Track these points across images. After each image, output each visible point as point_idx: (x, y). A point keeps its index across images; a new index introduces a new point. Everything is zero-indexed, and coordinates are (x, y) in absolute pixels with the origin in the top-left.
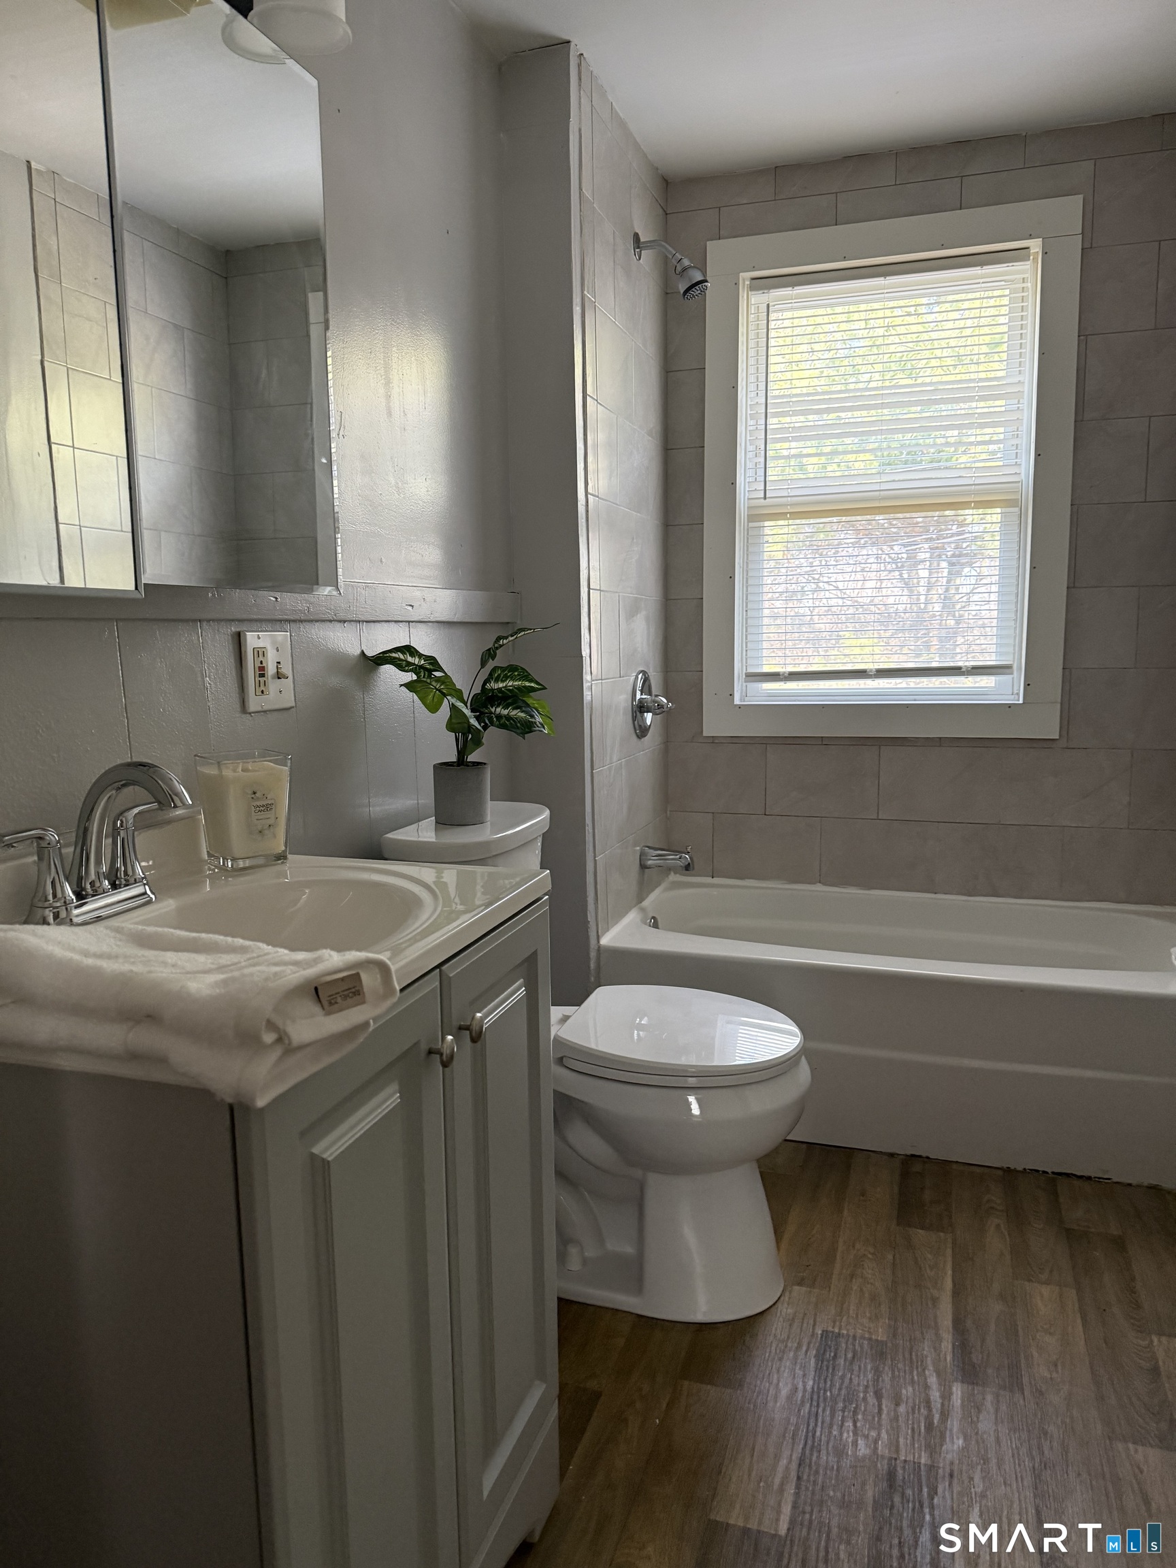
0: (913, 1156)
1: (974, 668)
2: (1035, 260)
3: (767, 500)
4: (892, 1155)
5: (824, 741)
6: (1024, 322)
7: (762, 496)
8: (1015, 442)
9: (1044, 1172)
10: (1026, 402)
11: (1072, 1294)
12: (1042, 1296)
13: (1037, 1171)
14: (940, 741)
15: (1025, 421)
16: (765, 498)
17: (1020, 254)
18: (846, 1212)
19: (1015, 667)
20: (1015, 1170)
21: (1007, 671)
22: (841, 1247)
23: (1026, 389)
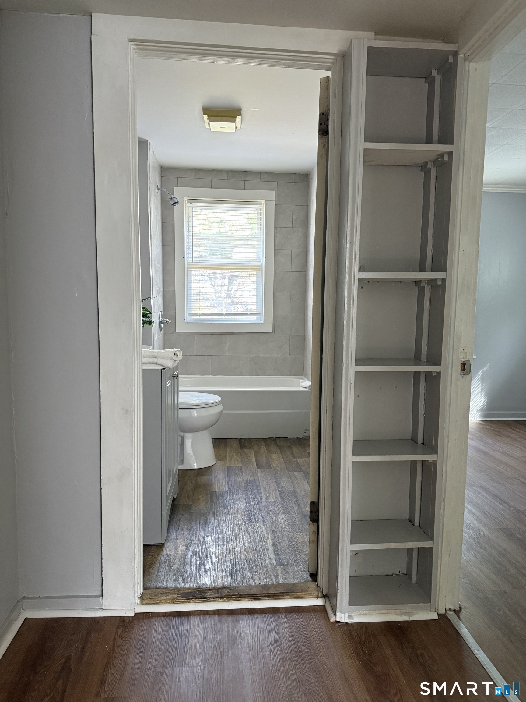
0: (242, 438)
1: (251, 313)
2: (264, 205)
3: (194, 263)
4: (236, 439)
5: (211, 333)
6: (261, 221)
7: (192, 262)
8: (259, 253)
9: (273, 438)
10: (262, 243)
11: (280, 455)
12: (274, 456)
13: (271, 438)
14: (243, 333)
15: (262, 248)
16: (193, 262)
17: (259, 203)
18: (227, 449)
19: (261, 314)
20: (266, 438)
21: (259, 314)
22: (228, 454)
23: (262, 239)
